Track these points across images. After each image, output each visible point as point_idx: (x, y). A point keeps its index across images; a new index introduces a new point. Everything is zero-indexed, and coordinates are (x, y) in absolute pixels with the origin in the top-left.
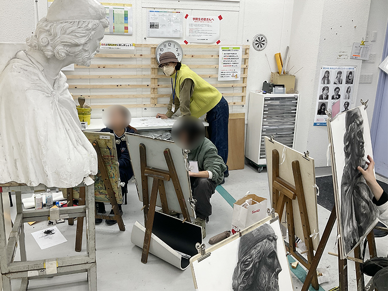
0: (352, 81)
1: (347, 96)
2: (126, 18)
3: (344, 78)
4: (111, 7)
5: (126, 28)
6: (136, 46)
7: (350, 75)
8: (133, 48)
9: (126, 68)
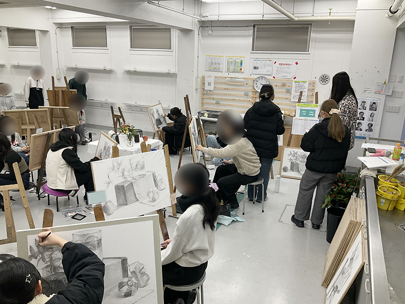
0: (376, 109)
1: (371, 119)
2: (241, 64)
3: (368, 106)
4: (234, 58)
5: (241, 69)
6: (244, 78)
7: (374, 105)
8: (243, 80)
9: (238, 90)
